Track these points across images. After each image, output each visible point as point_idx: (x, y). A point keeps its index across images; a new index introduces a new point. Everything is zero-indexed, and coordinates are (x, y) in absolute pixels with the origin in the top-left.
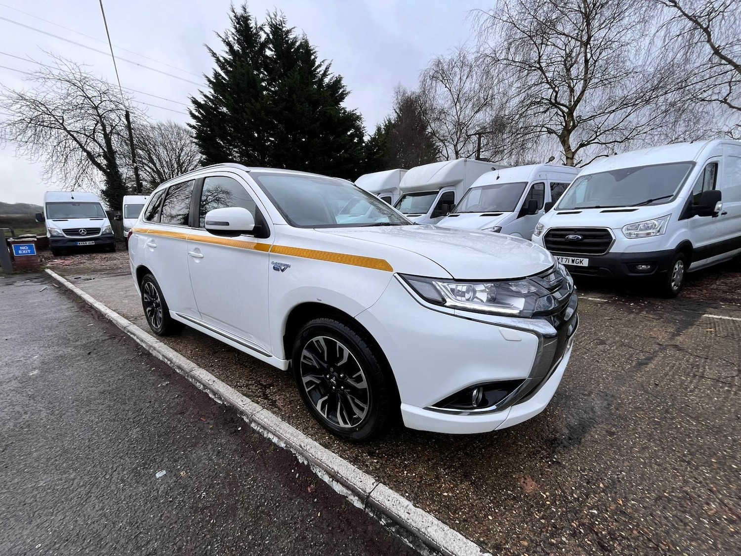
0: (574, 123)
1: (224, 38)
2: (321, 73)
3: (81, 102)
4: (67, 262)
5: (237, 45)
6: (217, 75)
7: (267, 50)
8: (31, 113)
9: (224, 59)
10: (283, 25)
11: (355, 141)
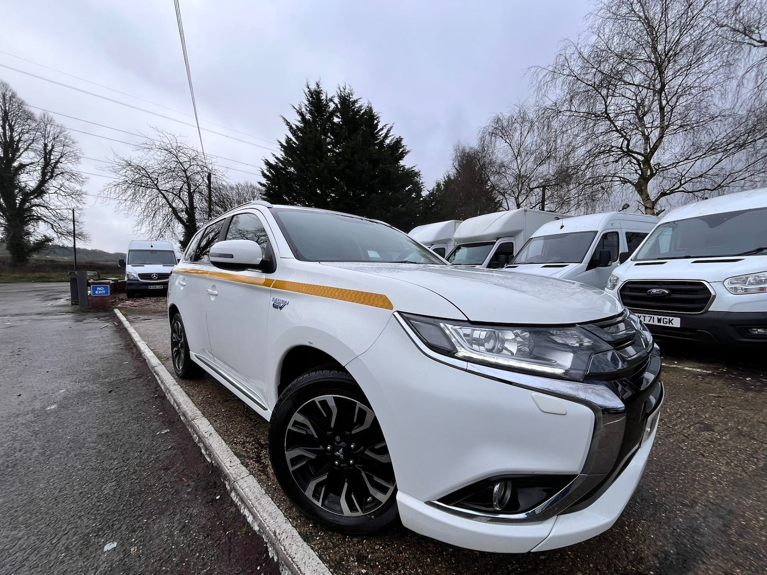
0: (652, 171)
1: (298, 109)
2: (382, 136)
3: (174, 166)
4: (136, 304)
5: (308, 115)
6: (288, 140)
7: (335, 118)
8: (132, 176)
9: (297, 126)
10: (351, 96)
11: (413, 195)
